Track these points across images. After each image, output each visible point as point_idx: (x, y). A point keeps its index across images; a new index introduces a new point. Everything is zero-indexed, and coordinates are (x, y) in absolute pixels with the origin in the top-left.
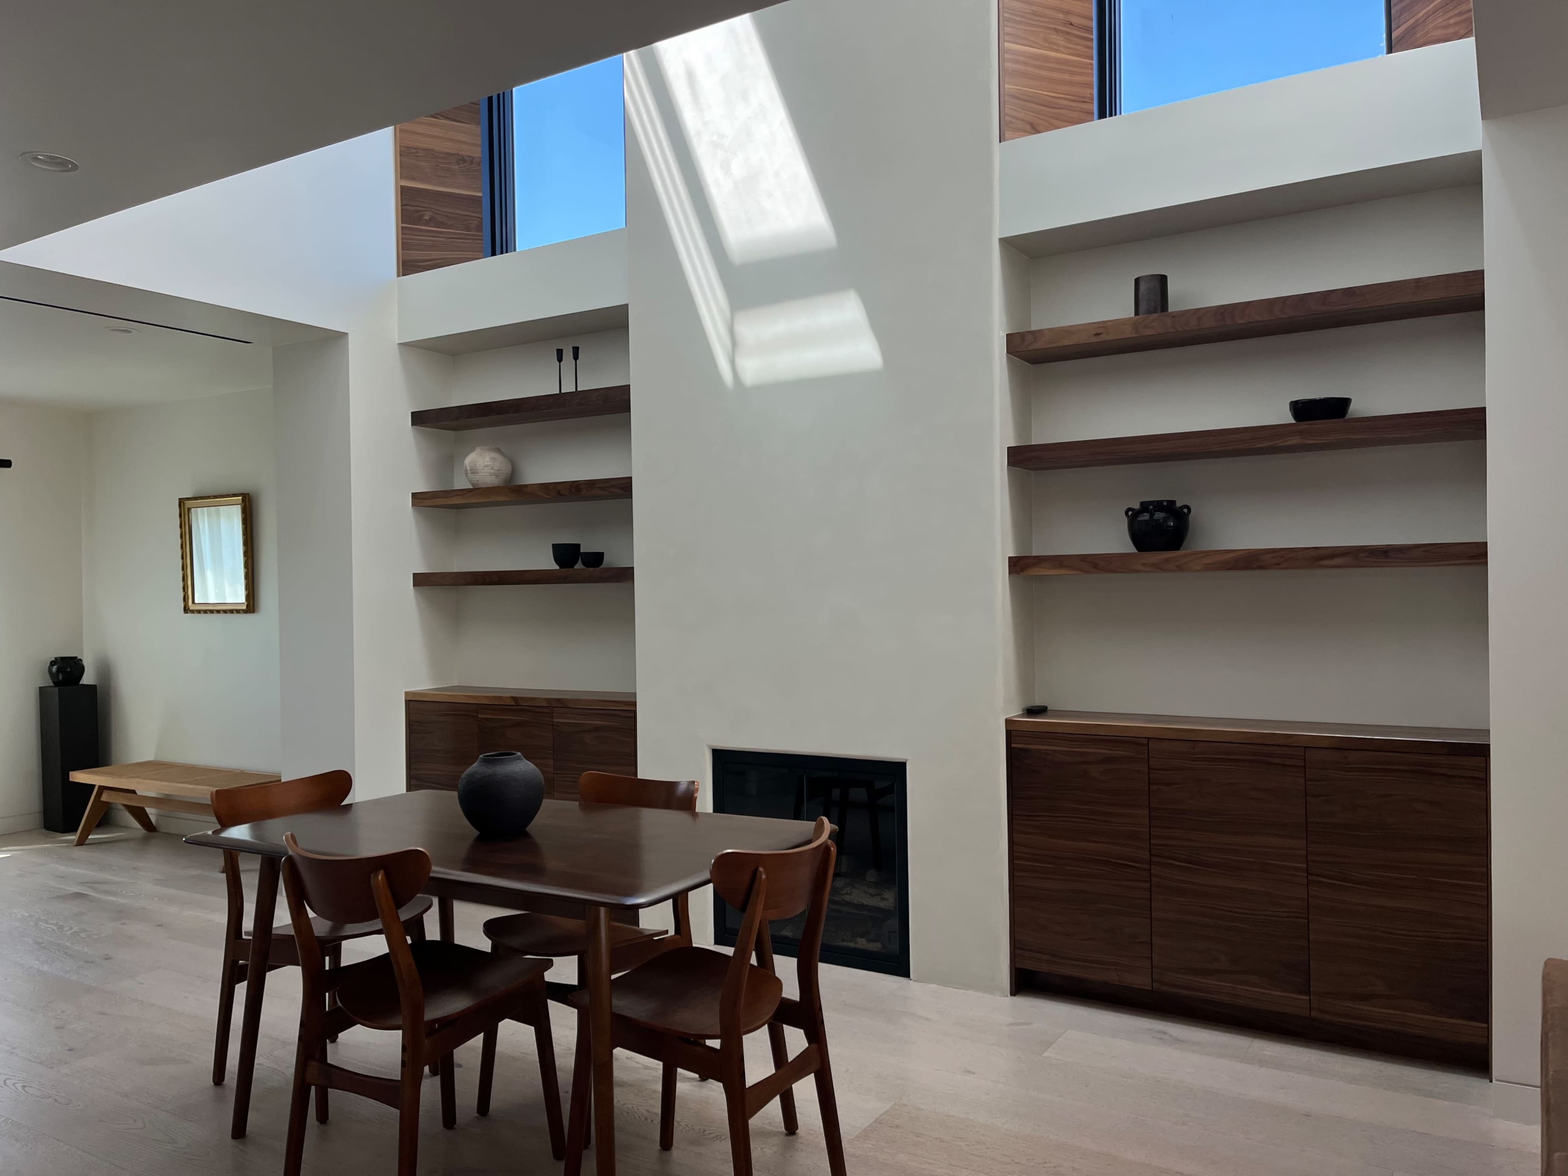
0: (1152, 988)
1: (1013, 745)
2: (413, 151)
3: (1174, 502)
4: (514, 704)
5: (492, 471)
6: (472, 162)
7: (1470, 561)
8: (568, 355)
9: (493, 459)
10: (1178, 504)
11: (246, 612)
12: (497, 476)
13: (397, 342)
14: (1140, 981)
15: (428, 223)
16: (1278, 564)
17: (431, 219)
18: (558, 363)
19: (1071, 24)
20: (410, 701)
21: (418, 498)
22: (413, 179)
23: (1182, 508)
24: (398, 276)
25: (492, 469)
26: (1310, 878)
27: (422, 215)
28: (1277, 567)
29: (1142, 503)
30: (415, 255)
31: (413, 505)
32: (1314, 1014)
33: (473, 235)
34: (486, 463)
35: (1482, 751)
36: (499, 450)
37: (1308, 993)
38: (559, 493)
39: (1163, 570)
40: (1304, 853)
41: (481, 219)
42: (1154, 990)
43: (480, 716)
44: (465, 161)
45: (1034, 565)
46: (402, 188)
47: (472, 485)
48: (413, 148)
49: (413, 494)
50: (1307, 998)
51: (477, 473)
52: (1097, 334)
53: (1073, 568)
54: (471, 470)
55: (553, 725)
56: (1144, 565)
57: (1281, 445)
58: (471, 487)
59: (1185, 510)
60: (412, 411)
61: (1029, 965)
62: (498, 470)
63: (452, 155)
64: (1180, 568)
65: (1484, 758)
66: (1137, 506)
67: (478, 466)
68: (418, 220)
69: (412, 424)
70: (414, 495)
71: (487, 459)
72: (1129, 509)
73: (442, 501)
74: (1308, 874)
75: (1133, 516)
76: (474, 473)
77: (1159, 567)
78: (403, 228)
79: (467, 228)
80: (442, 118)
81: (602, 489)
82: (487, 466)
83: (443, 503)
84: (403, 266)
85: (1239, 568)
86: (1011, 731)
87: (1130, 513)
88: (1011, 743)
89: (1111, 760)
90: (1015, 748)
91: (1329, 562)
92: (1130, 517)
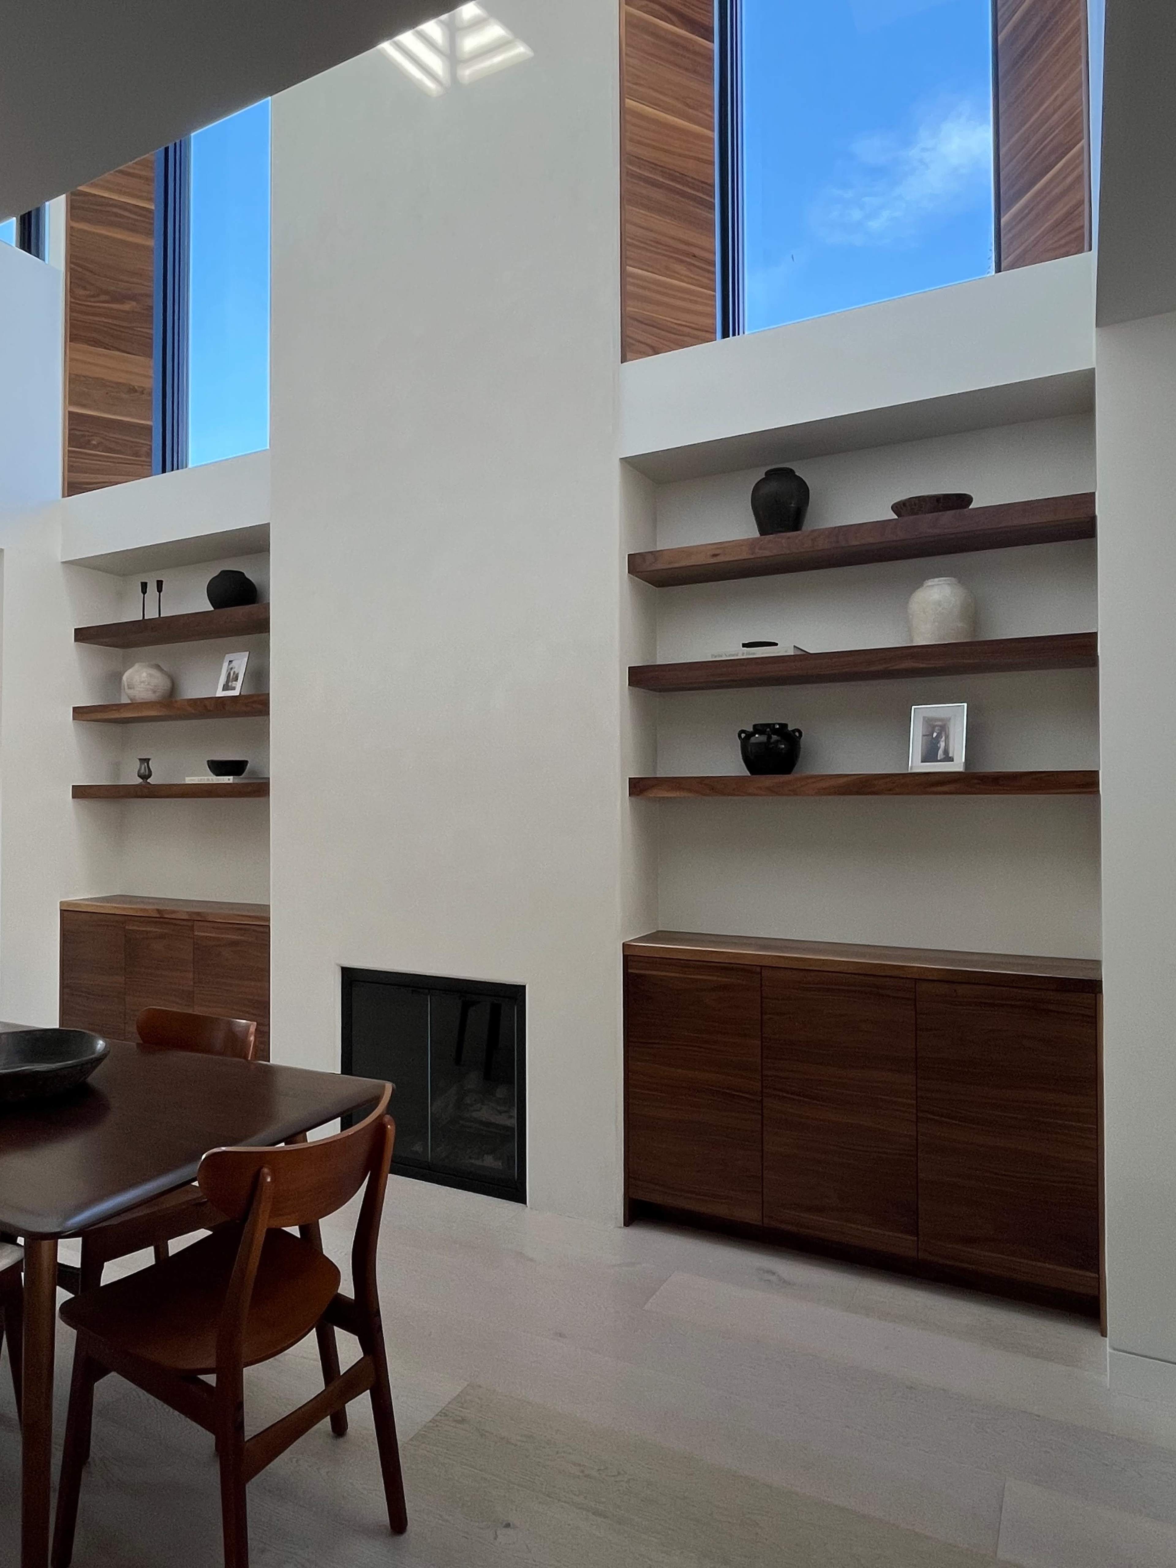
0: (763, 1223)
1: (630, 971)
2: (83, 379)
3: (785, 726)
4: (158, 916)
5: (149, 687)
6: (142, 393)
7: (1078, 790)
9: (151, 675)
10: (790, 728)
12: (154, 692)
13: (60, 560)
14: (750, 1215)
15: (95, 447)
16: (890, 790)
17: (99, 443)
18: (143, 595)
19: (695, 256)
20: (65, 910)
21: (79, 712)
22: (84, 406)
23: (794, 731)
24: (63, 496)
26: (920, 1114)
27: (89, 441)
28: (889, 792)
29: (755, 726)
30: (82, 477)
31: (73, 719)
32: (922, 1255)
33: (141, 461)
34: (143, 679)
35: (1093, 987)
36: (159, 666)
37: (916, 1233)
39: (778, 794)
40: (914, 1089)
41: (151, 446)
42: (765, 1226)
43: (127, 927)
44: (136, 391)
45: (653, 786)
46: (70, 413)
47: (131, 700)
48: (83, 376)
49: (74, 708)
50: (915, 1238)
51: (134, 688)
52: (715, 555)
53: (690, 790)
54: (128, 685)
55: (194, 938)
56: (760, 788)
57: (891, 668)
58: (130, 702)
59: (797, 734)
60: (76, 628)
61: (641, 1195)
62: (155, 686)
63: (124, 384)
64: (795, 793)
65: (1094, 995)
66: (751, 729)
67: (135, 681)
68: (87, 444)
69: (76, 640)
70: (76, 710)
71: (144, 674)
72: (743, 731)
73: (99, 716)
74: (917, 1110)
75: (745, 738)
76: (131, 688)
77: (773, 791)
78: (69, 451)
79: (136, 454)
80: (112, 349)
82: (143, 682)
83: (99, 717)
84: (68, 487)
85: (851, 793)
86: (628, 955)
87: (743, 735)
88: (628, 968)
89: (725, 987)
90: (632, 973)
91: (940, 789)
92: (743, 739)
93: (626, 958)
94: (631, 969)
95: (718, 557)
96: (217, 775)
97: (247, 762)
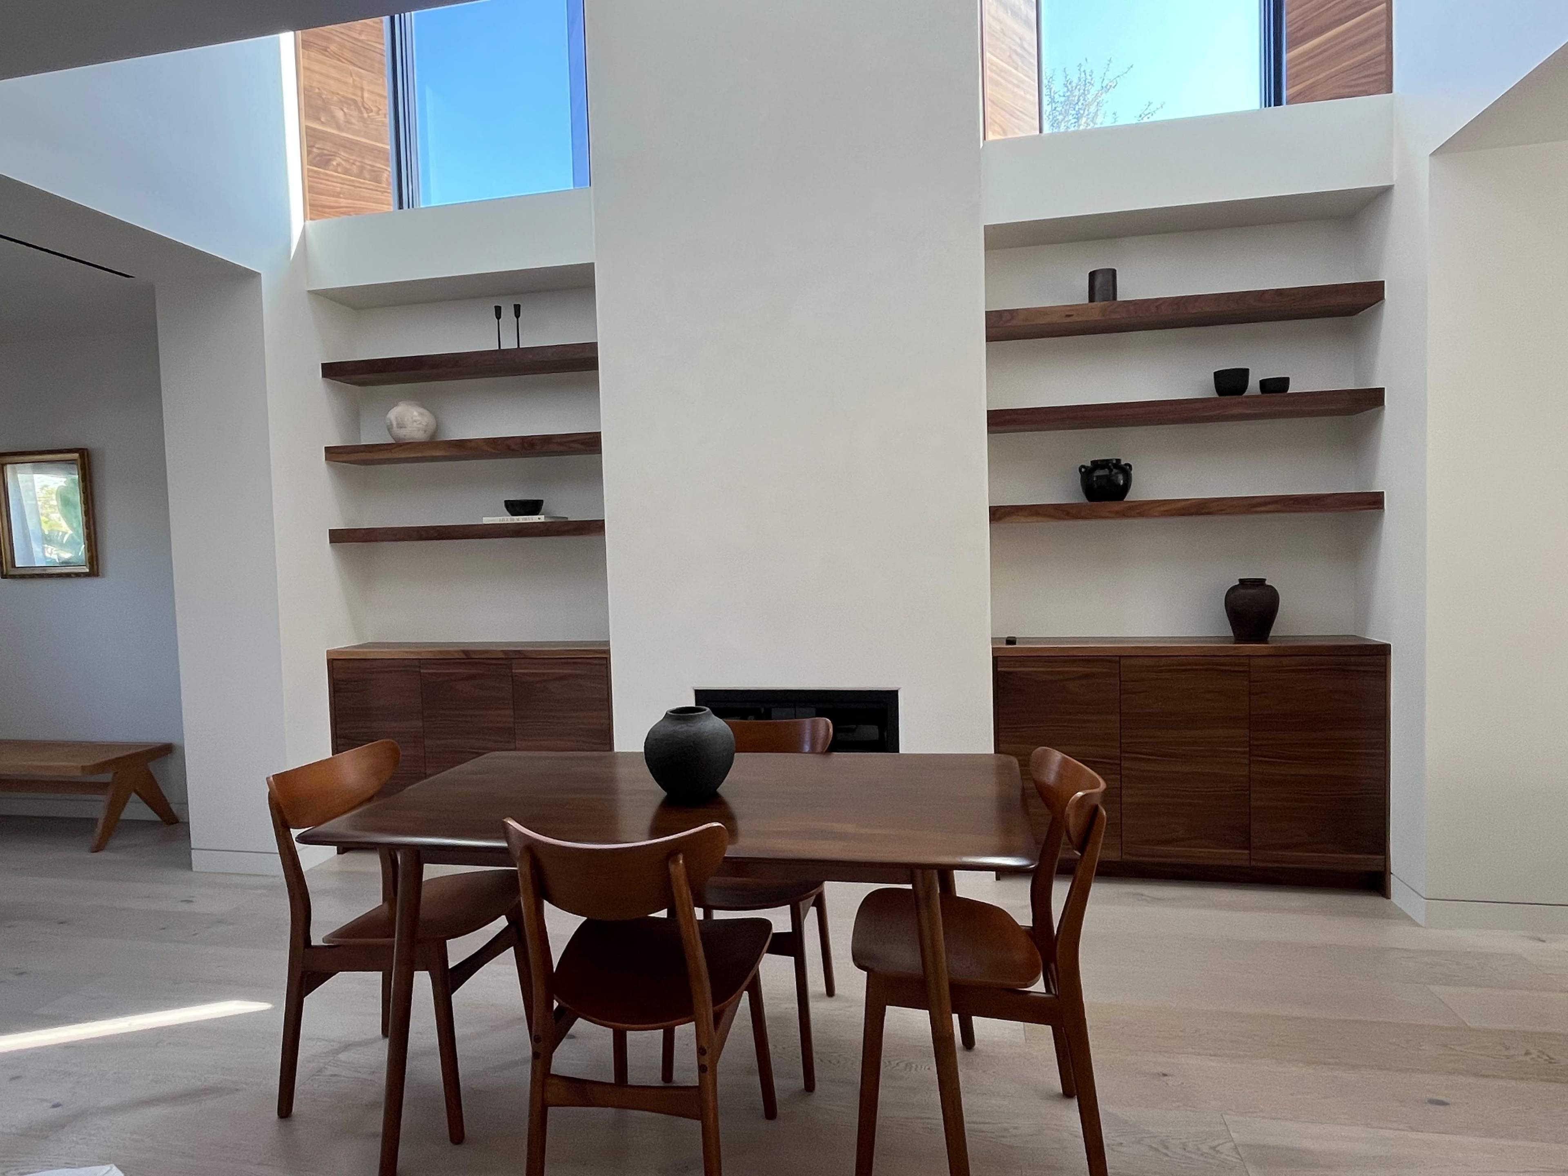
0: (1121, 860)
1: (999, 669)
2: (319, 92)
3: (1118, 461)
4: (465, 657)
5: (420, 426)
7: (1369, 507)
8: (508, 313)
10: (1123, 463)
11: (86, 575)
12: (422, 431)
13: (306, 289)
17: (340, 165)
18: (497, 320)
20: (332, 659)
21: (331, 453)
22: (319, 121)
23: (1126, 464)
24: (304, 220)
25: (420, 424)
26: (1251, 758)
27: (329, 159)
29: (1093, 462)
30: (324, 198)
31: (326, 459)
32: (1253, 863)
34: (414, 418)
37: (1248, 848)
38: (509, 447)
40: (1248, 739)
41: (389, 172)
43: (422, 672)
46: (308, 128)
47: (395, 440)
49: (325, 448)
50: (1247, 852)
51: (405, 427)
54: (398, 424)
55: (512, 676)
58: (394, 442)
59: (1129, 468)
60: (322, 362)
62: (424, 425)
66: (1089, 464)
67: (406, 420)
68: (324, 164)
69: (323, 377)
70: (327, 449)
71: (416, 413)
72: (1083, 466)
73: (359, 456)
75: (1086, 472)
76: (398, 427)
77: (1111, 514)
78: (308, 170)
79: (376, 180)
81: (561, 444)
82: (414, 421)
84: (311, 209)
85: (1191, 514)
86: (997, 657)
87: (1083, 470)
88: (997, 667)
89: (1086, 676)
90: (1001, 671)
91: (1263, 509)
92: (1083, 473)
93: (995, 659)
94: (1000, 668)
95: (1071, 318)
96: (513, 515)
97: (542, 501)
